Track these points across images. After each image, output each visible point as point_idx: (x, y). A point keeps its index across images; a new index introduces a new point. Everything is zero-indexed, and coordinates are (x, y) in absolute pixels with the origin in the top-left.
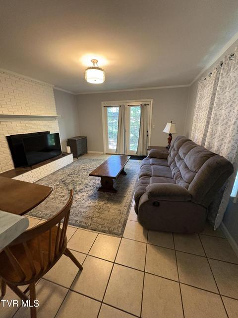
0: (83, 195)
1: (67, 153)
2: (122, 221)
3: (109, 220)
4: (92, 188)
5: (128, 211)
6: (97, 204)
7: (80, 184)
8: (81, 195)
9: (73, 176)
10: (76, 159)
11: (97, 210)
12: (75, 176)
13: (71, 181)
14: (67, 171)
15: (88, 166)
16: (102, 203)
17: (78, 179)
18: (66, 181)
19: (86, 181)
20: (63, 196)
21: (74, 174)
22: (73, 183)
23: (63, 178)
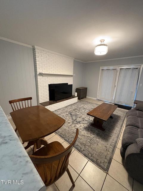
0: (81, 126)
1: (75, 96)
2: (108, 158)
4: (87, 122)
5: (113, 151)
7: (80, 117)
8: (80, 125)
9: (76, 111)
10: (79, 101)
11: (89, 140)
12: (78, 111)
13: (75, 114)
14: (74, 107)
15: (86, 106)
17: (79, 114)
18: (72, 114)
19: (83, 116)
20: (69, 123)
23: (71, 111)
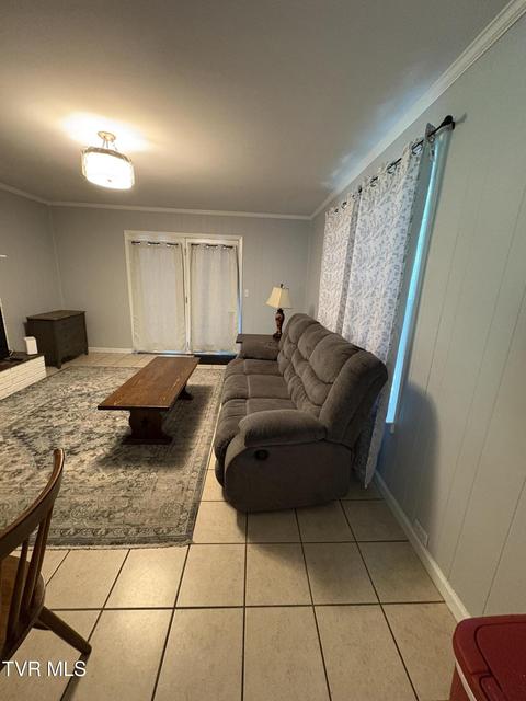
0: (82, 462)
1: (26, 354)
2: (189, 507)
3: (154, 511)
4: (105, 440)
5: (201, 482)
6: (122, 476)
7: (72, 433)
8: (75, 460)
9: (47, 414)
10: (54, 370)
11: (122, 493)
12: (54, 413)
13: (43, 429)
14: (30, 403)
15: (91, 386)
16: (137, 472)
17: (63, 421)
18: (28, 431)
19: (88, 425)
20: (19, 472)
21: (52, 409)
22: (50, 432)
23: (16, 424)
